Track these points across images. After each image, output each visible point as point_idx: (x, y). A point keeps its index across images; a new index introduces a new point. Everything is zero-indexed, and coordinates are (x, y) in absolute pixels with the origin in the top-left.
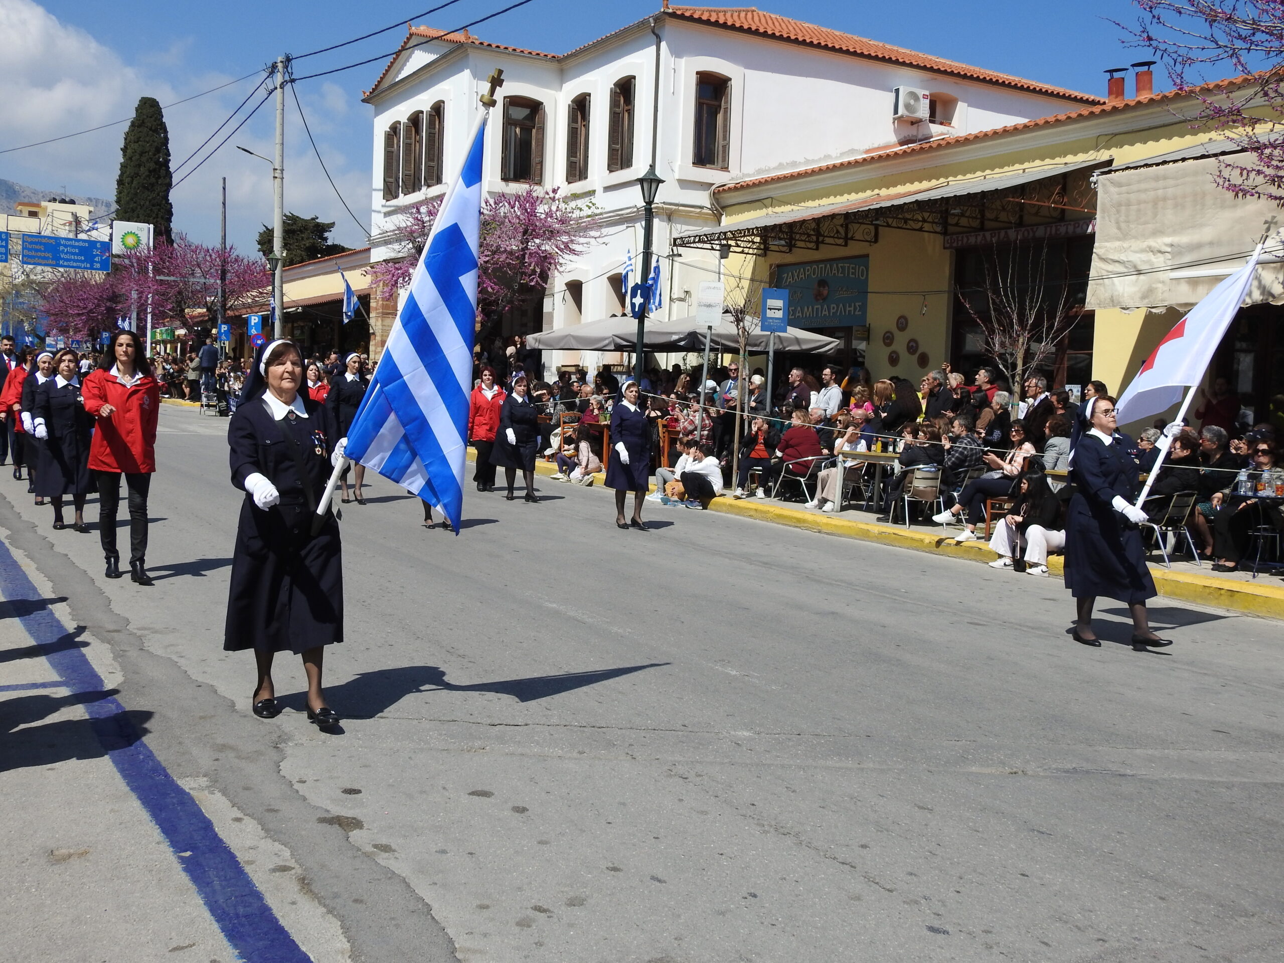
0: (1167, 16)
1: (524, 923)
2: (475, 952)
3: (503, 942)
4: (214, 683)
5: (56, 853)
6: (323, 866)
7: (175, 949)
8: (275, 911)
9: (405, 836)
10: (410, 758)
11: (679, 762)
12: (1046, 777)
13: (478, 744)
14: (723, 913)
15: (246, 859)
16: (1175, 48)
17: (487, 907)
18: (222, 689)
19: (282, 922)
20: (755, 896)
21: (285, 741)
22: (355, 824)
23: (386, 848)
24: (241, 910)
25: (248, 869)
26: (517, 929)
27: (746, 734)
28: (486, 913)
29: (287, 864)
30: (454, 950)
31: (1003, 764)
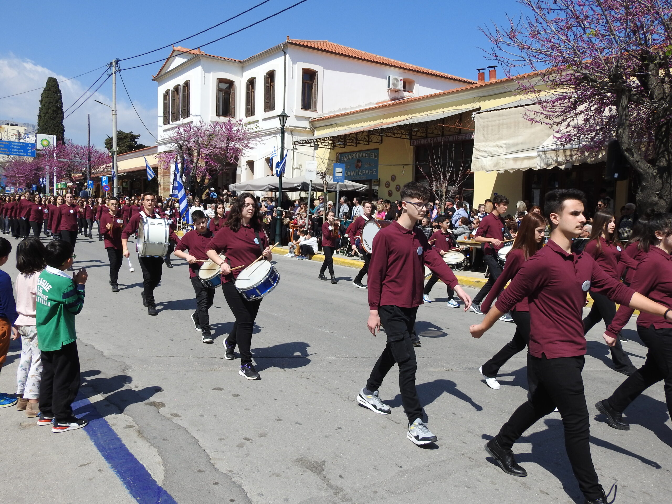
0: (504, 47)
1: (240, 446)
2: (219, 459)
3: (231, 454)
4: (93, 344)
5: (22, 424)
6: (148, 425)
7: (81, 466)
8: (127, 446)
9: (185, 410)
10: (185, 374)
11: (305, 371)
12: (461, 372)
13: (215, 367)
14: (327, 437)
15: (112, 423)
16: (507, 60)
17: (224, 439)
18: (97, 346)
19: (130, 451)
20: (341, 429)
21: (128, 369)
22: (162, 405)
23: (176, 415)
24: (111, 446)
25: (113, 428)
26: (237, 449)
27: (333, 358)
28: (223, 442)
29: (132, 424)
30: (209, 460)
31: (443, 367)
